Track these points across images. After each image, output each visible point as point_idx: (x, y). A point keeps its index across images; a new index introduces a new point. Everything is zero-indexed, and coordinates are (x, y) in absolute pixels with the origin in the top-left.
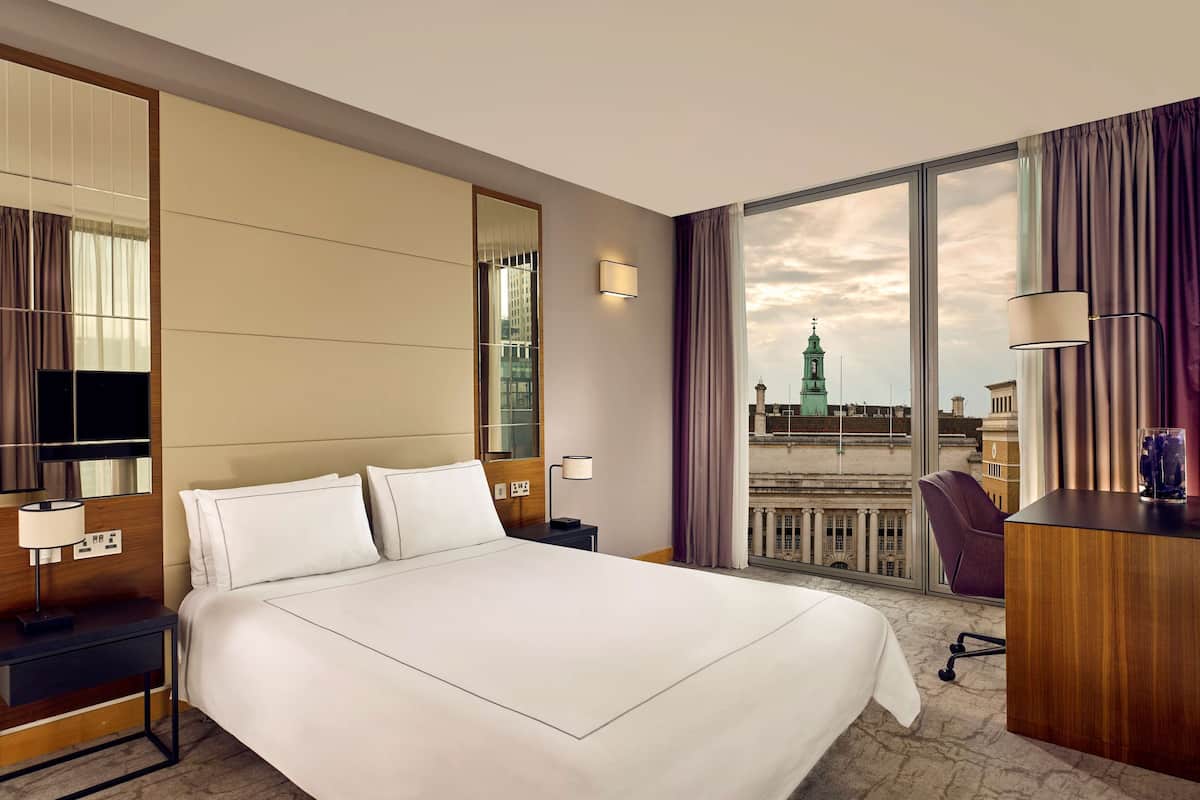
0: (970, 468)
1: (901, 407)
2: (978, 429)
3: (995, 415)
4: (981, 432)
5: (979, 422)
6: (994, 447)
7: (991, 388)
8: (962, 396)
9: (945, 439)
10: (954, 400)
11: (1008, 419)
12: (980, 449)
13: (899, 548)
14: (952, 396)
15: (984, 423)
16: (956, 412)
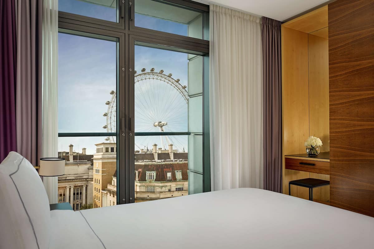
0: (89, 171)
1: (65, 152)
2: (92, 158)
3: (98, 154)
4: (93, 159)
5: (92, 156)
6: (97, 164)
7: (96, 145)
8: (86, 148)
9: (80, 162)
10: (83, 149)
11: (102, 155)
12: (92, 165)
13: (64, 200)
14: (82, 148)
15: (94, 156)
16: (83, 153)
